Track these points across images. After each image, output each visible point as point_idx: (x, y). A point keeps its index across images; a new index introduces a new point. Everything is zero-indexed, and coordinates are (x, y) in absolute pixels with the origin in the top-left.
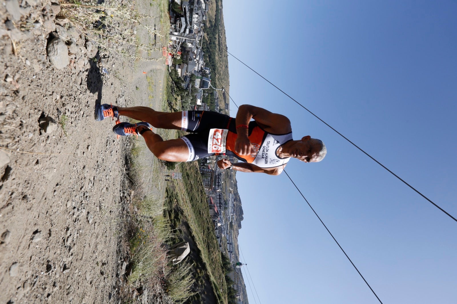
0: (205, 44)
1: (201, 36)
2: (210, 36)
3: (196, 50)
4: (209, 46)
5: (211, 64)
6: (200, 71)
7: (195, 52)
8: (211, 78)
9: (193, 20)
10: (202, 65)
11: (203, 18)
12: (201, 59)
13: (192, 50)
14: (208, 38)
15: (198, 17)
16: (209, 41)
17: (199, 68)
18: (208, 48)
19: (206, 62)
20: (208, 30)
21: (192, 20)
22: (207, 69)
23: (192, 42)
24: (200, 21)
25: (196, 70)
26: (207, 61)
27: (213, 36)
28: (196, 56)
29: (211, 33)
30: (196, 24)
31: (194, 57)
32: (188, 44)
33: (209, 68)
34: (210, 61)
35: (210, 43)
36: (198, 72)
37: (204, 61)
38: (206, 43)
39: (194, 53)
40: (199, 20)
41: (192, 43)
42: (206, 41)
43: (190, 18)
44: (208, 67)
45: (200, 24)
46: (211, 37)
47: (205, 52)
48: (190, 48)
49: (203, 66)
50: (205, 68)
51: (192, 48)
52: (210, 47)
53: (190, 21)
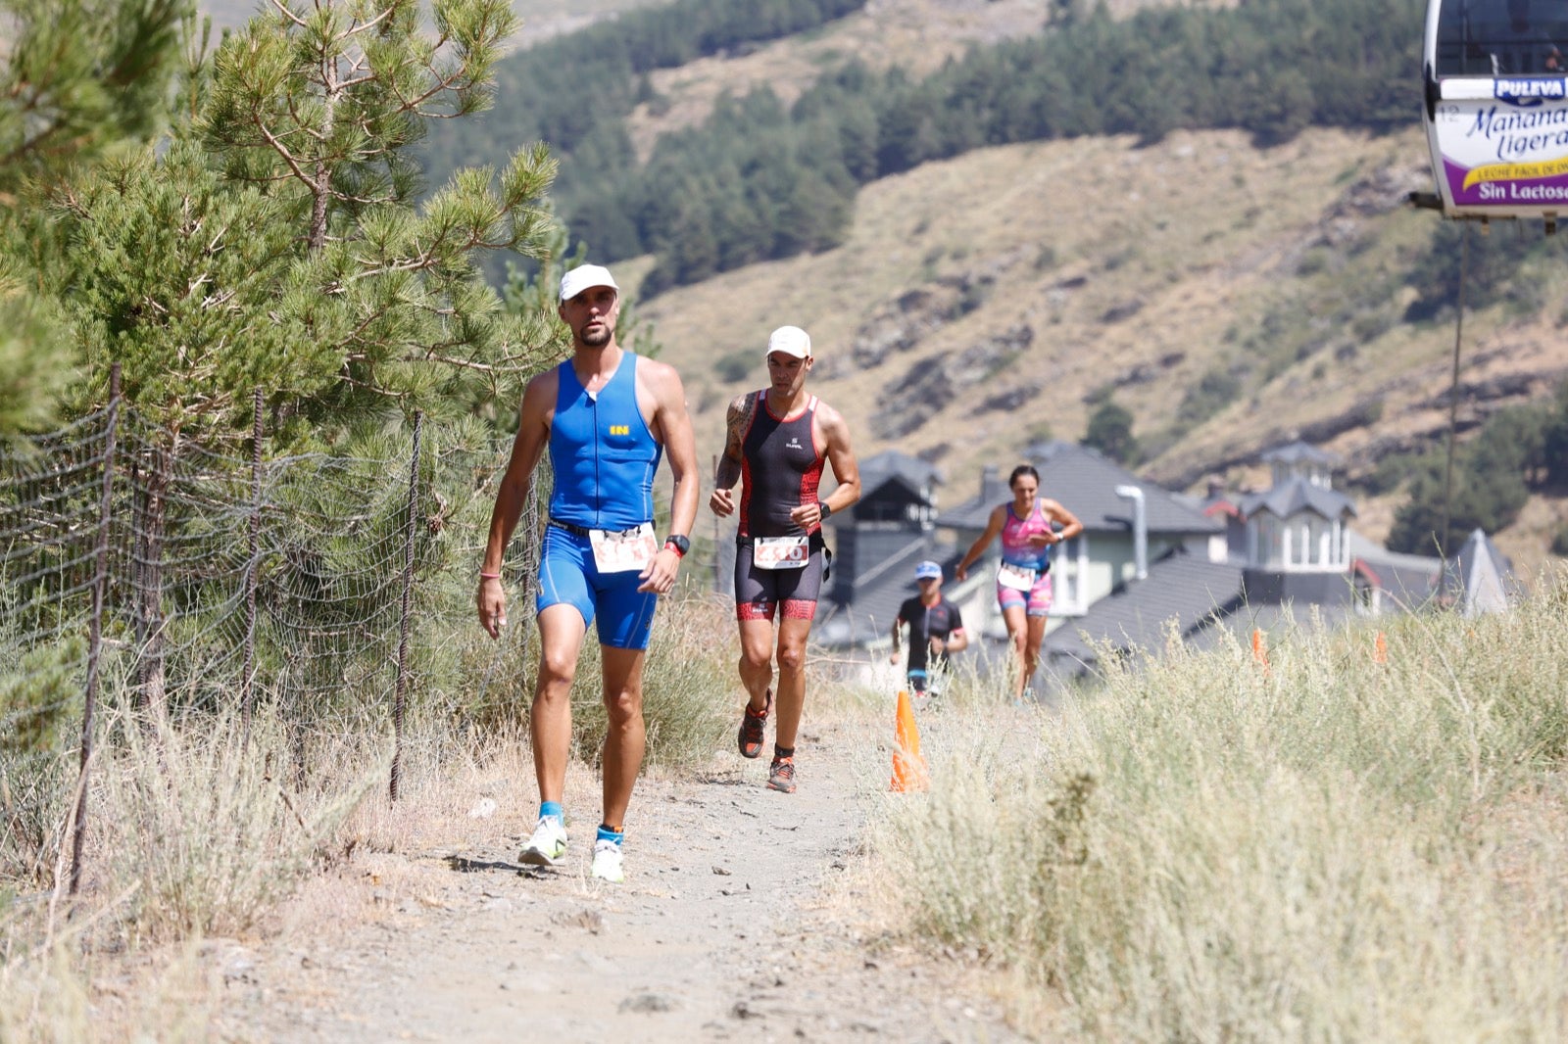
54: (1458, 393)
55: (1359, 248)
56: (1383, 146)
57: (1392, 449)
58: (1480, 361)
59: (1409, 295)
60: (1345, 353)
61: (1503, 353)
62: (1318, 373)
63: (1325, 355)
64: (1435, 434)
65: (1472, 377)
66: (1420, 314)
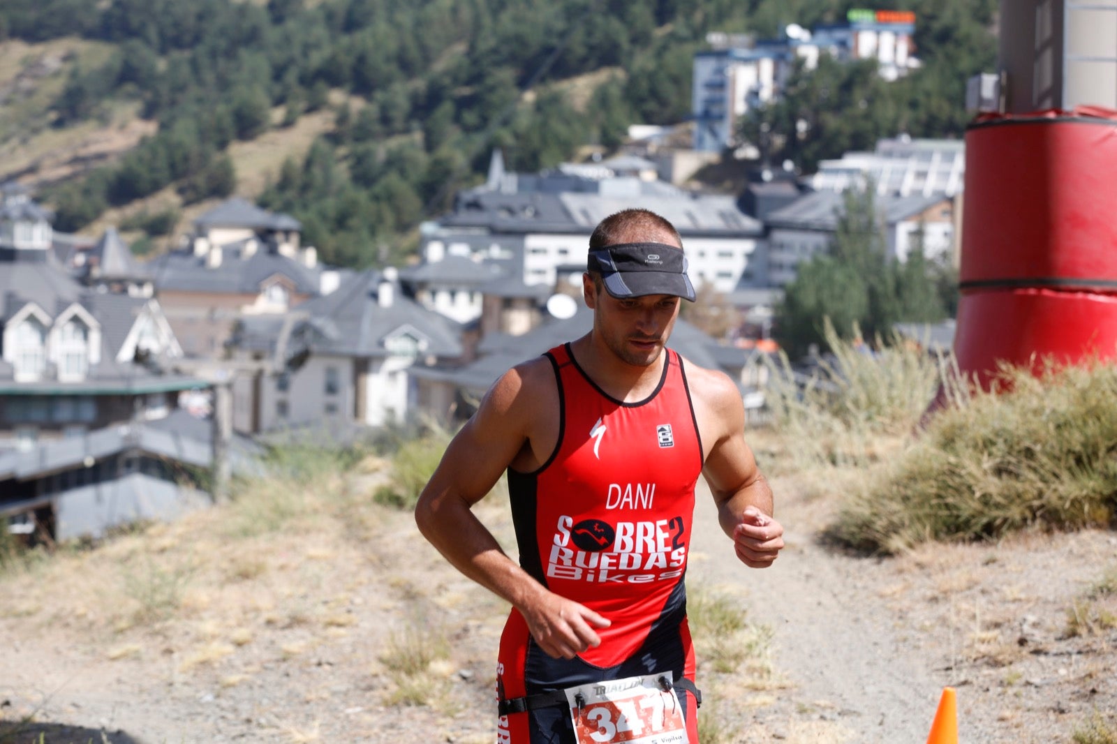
0: (381, 150)
1: (265, 235)
2: (259, 96)
3: (442, 302)
4: (401, 92)
5: (640, 39)
6: (748, 204)
7: (465, 309)
8: (843, 22)
9: (71, 377)
10: (664, 176)
11: (33, 256)
12: (573, 201)
13: (445, 362)
14: (287, 124)
15: (32, 319)
16: (337, 96)
17: (709, 220)
18: (424, 107)
19: (620, 112)
20: (185, 132)
21: (75, 398)
22: (720, 85)
23: (345, 371)
24: (70, 290)
25: (737, 265)
26: (602, 99)
27: (251, 38)
28: (508, 303)
29: (224, 84)
30: (112, 344)
31: (520, 322)
32: (374, 417)
33: (704, 70)
34: (606, 56)
35: (362, 84)
36: (764, 234)
37: (612, 145)
38: (362, 134)
39: (475, 328)
40: (61, 306)
41: (362, 366)
42: (334, 138)
43: (64, 413)
44: (683, 80)
45: (108, 281)
46: (278, 73)
47: (478, 142)
48: (418, 388)
49: (686, 164)
50: (711, 117)
51: (420, 362)
52: (406, 66)
53: (89, 412)
54: (76, 160)
55: (30, 93)
56: (38, 49)
57: (45, 185)
58: (86, 145)
59: (53, 116)
60: (24, 141)
61: (97, 142)
62: (13, 150)
63: (14, 142)
64: (67, 179)
65: (83, 152)
66: (58, 124)
